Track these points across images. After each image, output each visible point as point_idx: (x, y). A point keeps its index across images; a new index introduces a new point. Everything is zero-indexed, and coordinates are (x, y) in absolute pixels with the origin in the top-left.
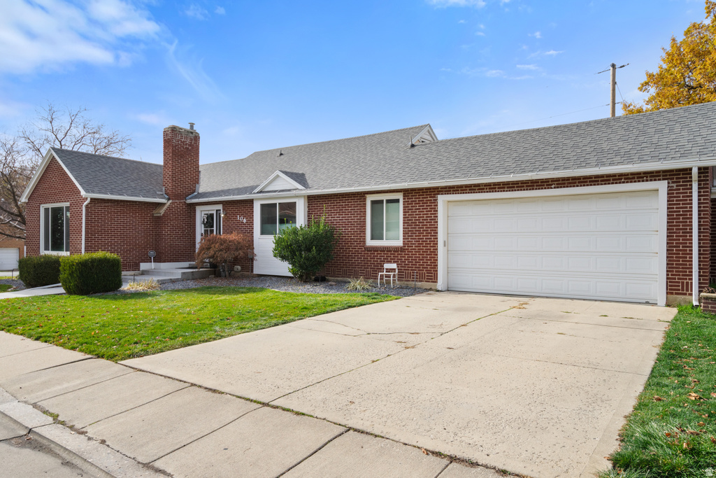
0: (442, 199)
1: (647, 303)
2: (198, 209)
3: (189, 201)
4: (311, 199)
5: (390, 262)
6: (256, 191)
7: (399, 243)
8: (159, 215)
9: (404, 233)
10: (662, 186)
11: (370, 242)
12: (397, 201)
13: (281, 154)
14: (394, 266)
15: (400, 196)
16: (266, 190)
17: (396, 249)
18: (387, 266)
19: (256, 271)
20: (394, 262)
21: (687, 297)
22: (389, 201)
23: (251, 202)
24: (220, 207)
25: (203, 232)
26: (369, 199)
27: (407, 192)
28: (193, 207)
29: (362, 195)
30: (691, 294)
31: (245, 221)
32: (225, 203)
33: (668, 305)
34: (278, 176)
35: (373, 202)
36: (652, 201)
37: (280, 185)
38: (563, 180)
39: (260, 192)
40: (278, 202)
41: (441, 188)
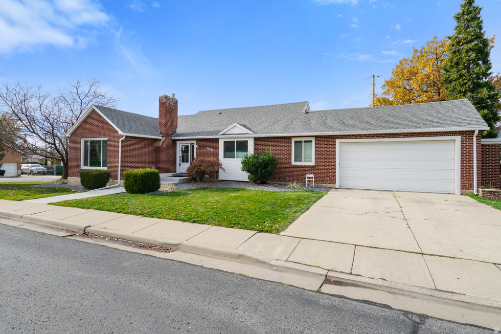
0: (338, 141)
1: (449, 193)
2: (178, 143)
3: (173, 138)
4: (256, 139)
5: (310, 174)
6: (220, 134)
7: (313, 163)
8: (157, 146)
9: (316, 158)
10: (458, 138)
11: (294, 163)
12: (311, 141)
13: (220, 113)
14: (312, 175)
15: (313, 140)
16: (227, 133)
17: (311, 167)
18: (308, 175)
19: (220, 178)
20: (311, 174)
21: (471, 191)
22: (305, 142)
23: (217, 140)
24: (194, 142)
25: (181, 156)
26: (293, 140)
27: (317, 137)
28: (175, 141)
29: (289, 138)
30: (473, 189)
31: (212, 150)
32: (198, 140)
33: (461, 194)
34: (235, 126)
35: (295, 142)
36: (451, 145)
37: (236, 131)
38: (407, 133)
39: (223, 134)
40: (235, 140)
41: (338, 136)
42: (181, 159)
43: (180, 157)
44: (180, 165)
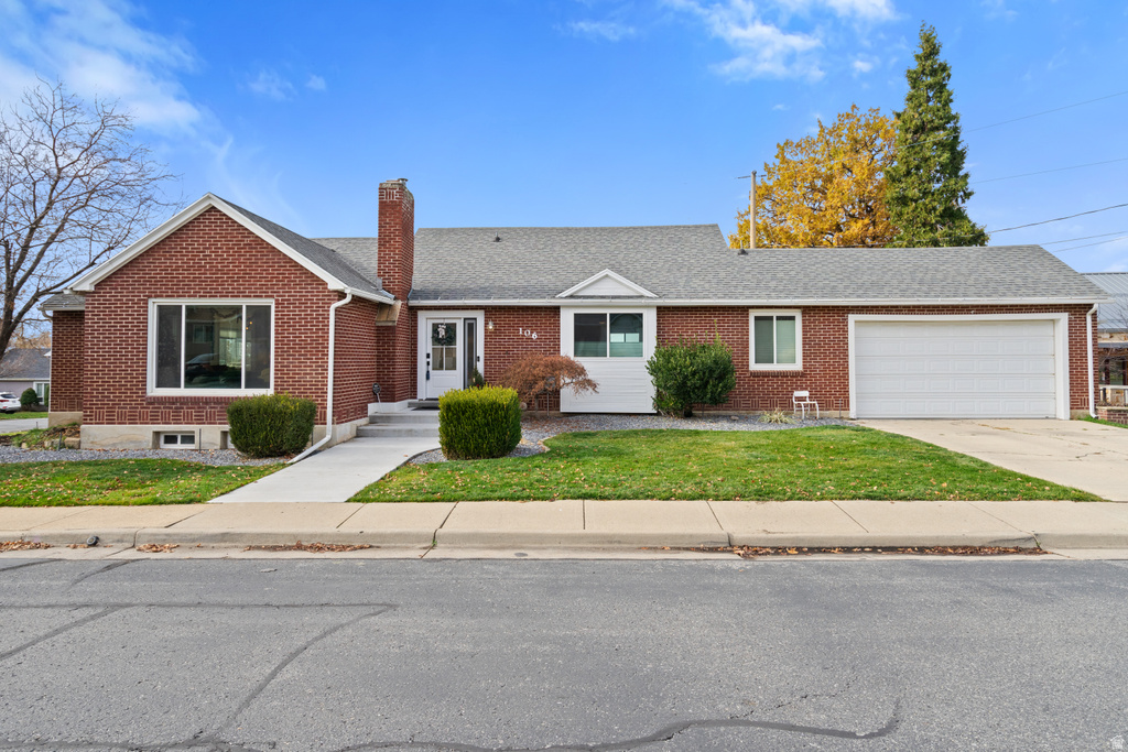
0: (852, 318)
1: (1047, 418)
2: (422, 317)
3: (413, 303)
4: (662, 311)
5: (802, 389)
6: (563, 295)
7: (798, 366)
8: (390, 324)
9: (804, 356)
10: (1064, 317)
11: (754, 367)
12: (793, 318)
13: (498, 239)
14: (805, 394)
15: (798, 315)
16: (582, 294)
17: (795, 375)
18: (797, 394)
19: (564, 408)
20: (806, 389)
21: (1085, 411)
22: (779, 318)
24: (480, 317)
25: (430, 352)
26: (753, 314)
27: (806, 310)
28: (413, 312)
29: (745, 309)
30: (1088, 408)
31: (534, 336)
32: (490, 311)
33: (1071, 419)
34: (607, 276)
35: (757, 318)
36: (1048, 330)
37: (609, 289)
38: (982, 306)
39: (571, 297)
40: (608, 312)
41: (853, 307)
42: (430, 360)
43: (428, 356)
44: (428, 378)
